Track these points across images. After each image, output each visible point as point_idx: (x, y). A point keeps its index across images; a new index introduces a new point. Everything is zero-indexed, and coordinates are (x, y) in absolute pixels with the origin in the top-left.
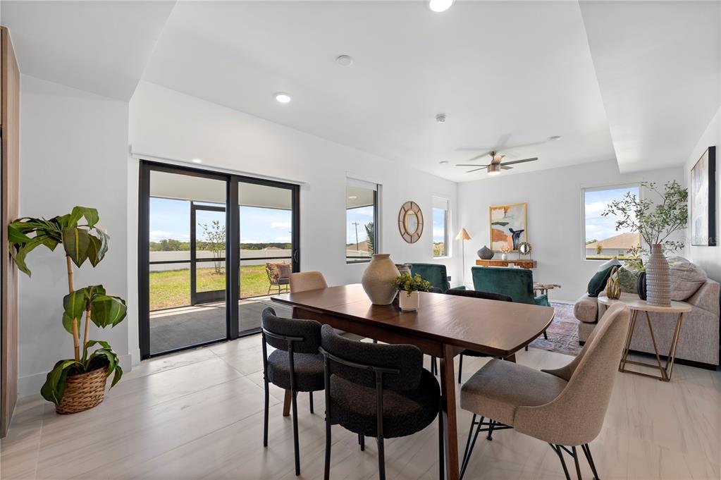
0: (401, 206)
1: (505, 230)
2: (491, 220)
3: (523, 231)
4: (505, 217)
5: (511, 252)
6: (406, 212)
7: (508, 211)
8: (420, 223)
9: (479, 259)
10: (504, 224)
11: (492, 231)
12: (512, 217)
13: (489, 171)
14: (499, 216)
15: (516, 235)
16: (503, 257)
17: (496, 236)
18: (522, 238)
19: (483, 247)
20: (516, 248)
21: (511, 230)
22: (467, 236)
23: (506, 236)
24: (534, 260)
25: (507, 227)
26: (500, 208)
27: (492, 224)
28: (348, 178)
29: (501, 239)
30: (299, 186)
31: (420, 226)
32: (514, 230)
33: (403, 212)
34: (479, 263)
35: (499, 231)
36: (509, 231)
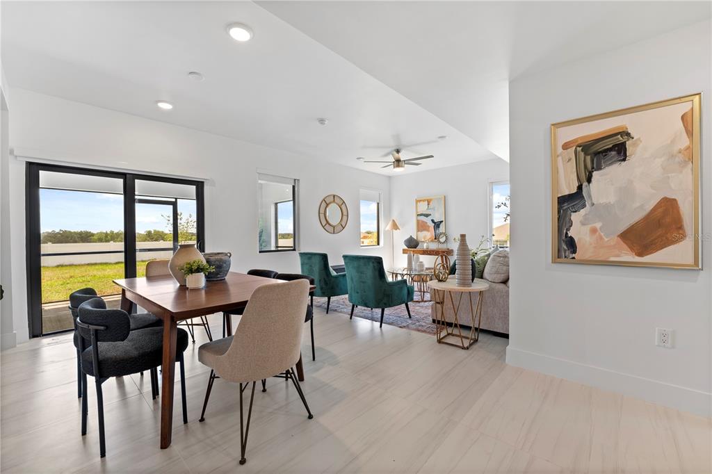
0: (322, 199)
1: (428, 220)
2: (417, 212)
3: (442, 221)
4: (428, 209)
5: (432, 241)
6: (327, 205)
7: (431, 203)
8: (344, 215)
9: (406, 248)
10: (427, 216)
11: (418, 222)
12: (434, 209)
13: (394, 167)
14: (423, 208)
15: (437, 225)
16: (425, 246)
17: (421, 227)
18: (442, 229)
19: (409, 236)
20: (436, 238)
21: (433, 221)
22: (395, 226)
23: (429, 227)
24: (450, 249)
25: (430, 218)
26: (424, 201)
27: (418, 215)
28: (259, 174)
29: (425, 230)
30: (203, 182)
31: (345, 218)
32: (435, 221)
33: (324, 205)
34: (404, 252)
35: (423, 222)
36: (431, 222)
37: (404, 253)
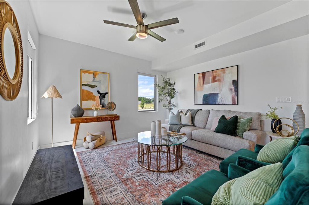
1: (94, 91)
2: (81, 81)
3: (108, 93)
4: (94, 81)
7: (97, 76)
9: (73, 117)
10: (93, 87)
11: (82, 91)
12: (100, 81)
14: (88, 79)
15: (103, 96)
16: (95, 114)
17: (86, 96)
19: (76, 105)
21: (98, 92)
23: (95, 97)
25: (95, 89)
26: (89, 72)
27: (82, 85)
29: (90, 99)
32: (101, 92)
34: (72, 121)
35: (88, 92)
36: (97, 93)
37: (72, 123)
